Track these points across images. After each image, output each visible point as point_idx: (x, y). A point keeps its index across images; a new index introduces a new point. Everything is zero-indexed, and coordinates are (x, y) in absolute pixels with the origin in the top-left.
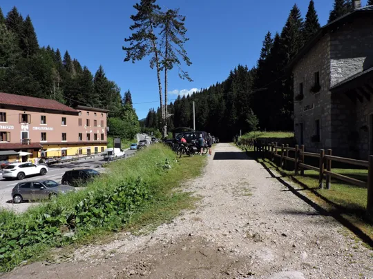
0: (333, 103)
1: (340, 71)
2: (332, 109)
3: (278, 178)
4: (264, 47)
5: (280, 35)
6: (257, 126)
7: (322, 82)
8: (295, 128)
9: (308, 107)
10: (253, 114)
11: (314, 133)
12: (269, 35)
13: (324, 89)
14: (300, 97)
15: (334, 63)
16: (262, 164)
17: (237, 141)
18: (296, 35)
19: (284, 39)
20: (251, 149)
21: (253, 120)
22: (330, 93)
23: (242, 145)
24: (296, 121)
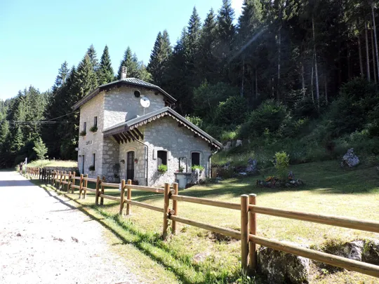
0: (104, 142)
1: (110, 119)
2: (104, 146)
3: (55, 197)
4: (60, 75)
5: (76, 68)
6: (45, 155)
7: (98, 125)
8: (79, 158)
9: (88, 143)
10: (42, 142)
11: (91, 164)
12: (65, 65)
13: (99, 131)
14: (84, 134)
15: (106, 113)
16: (44, 188)
17: (21, 169)
18: (91, 73)
19: (80, 74)
20: (37, 177)
21: (41, 148)
22: (102, 134)
23: (27, 174)
24: (80, 153)
